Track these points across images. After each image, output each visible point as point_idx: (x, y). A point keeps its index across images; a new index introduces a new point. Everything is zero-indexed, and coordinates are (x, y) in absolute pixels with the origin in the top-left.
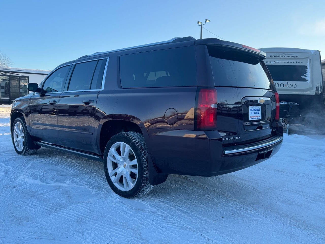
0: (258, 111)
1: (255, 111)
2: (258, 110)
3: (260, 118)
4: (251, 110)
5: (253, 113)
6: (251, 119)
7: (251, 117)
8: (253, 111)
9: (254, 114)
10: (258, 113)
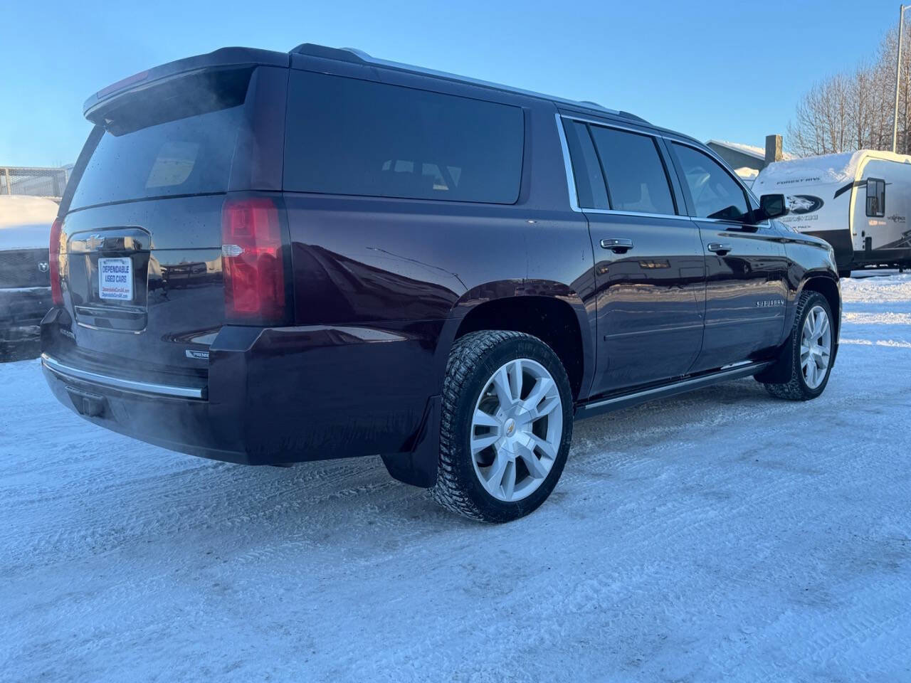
0: (124, 274)
1: (115, 274)
2: (122, 270)
3: (126, 296)
4: (106, 269)
5: (109, 279)
6: (104, 295)
7: (105, 290)
8: (109, 274)
9: (114, 281)
10: (123, 279)
